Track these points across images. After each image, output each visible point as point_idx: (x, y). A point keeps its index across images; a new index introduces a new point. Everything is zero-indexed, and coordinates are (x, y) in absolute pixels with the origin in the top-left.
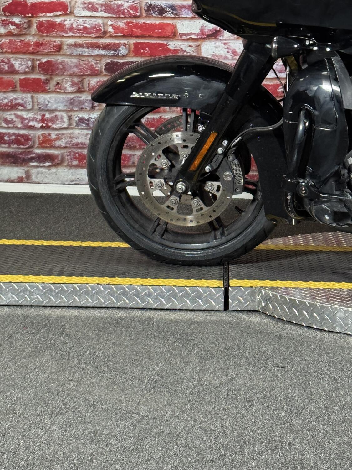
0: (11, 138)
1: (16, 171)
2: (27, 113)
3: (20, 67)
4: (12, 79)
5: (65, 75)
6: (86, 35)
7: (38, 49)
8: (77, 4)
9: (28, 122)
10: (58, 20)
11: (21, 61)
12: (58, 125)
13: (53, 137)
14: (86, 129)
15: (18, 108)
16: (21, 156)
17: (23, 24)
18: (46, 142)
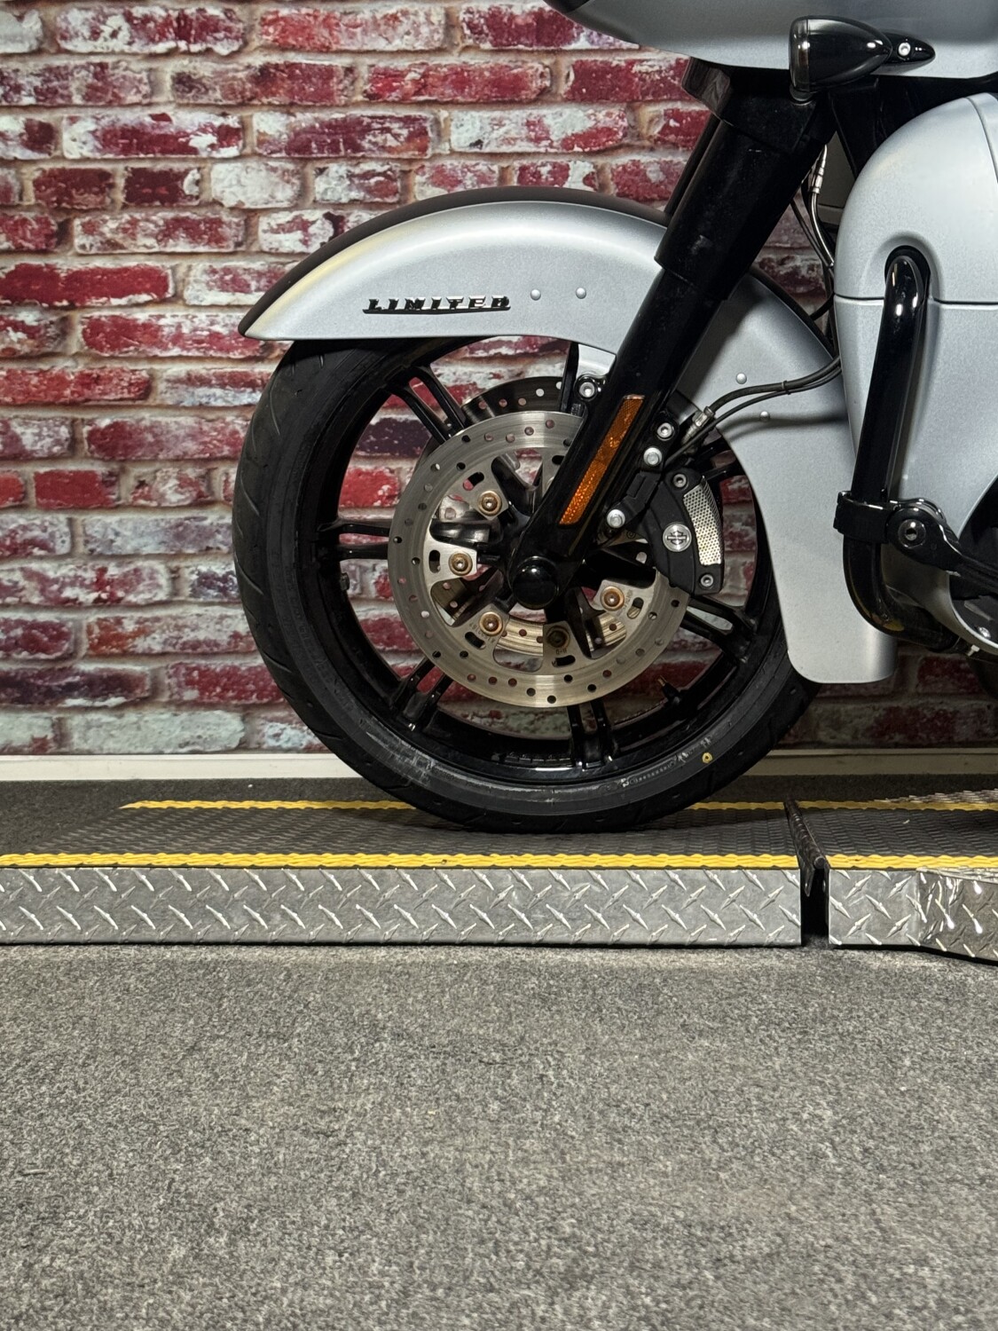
0: (12, 634)
1: (28, 724)
2: (55, 564)
3: (36, 442)
4: (15, 476)
5: (162, 461)
6: (219, 354)
7: (86, 391)
8: (192, 273)
9: (60, 591)
10: (141, 316)
11: (39, 427)
12: (142, 596)
13: (129, 626)
14: (221, 604)
15: (31, 554)
16: (40, 682)
17: (46, 326)
18: (109, 642)
